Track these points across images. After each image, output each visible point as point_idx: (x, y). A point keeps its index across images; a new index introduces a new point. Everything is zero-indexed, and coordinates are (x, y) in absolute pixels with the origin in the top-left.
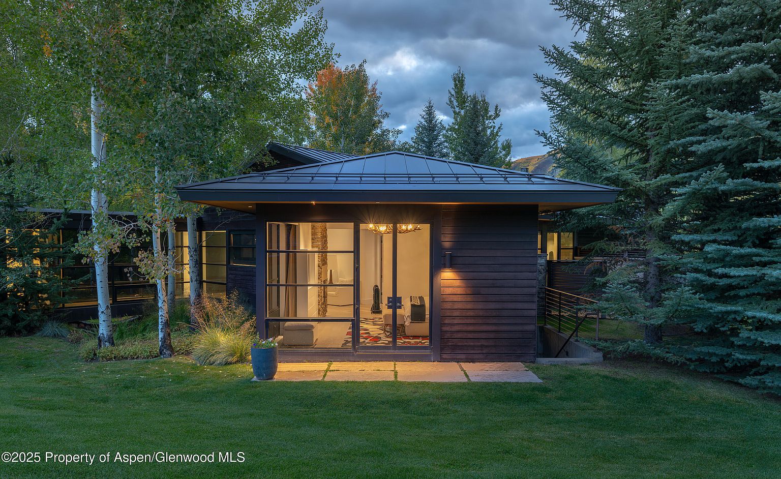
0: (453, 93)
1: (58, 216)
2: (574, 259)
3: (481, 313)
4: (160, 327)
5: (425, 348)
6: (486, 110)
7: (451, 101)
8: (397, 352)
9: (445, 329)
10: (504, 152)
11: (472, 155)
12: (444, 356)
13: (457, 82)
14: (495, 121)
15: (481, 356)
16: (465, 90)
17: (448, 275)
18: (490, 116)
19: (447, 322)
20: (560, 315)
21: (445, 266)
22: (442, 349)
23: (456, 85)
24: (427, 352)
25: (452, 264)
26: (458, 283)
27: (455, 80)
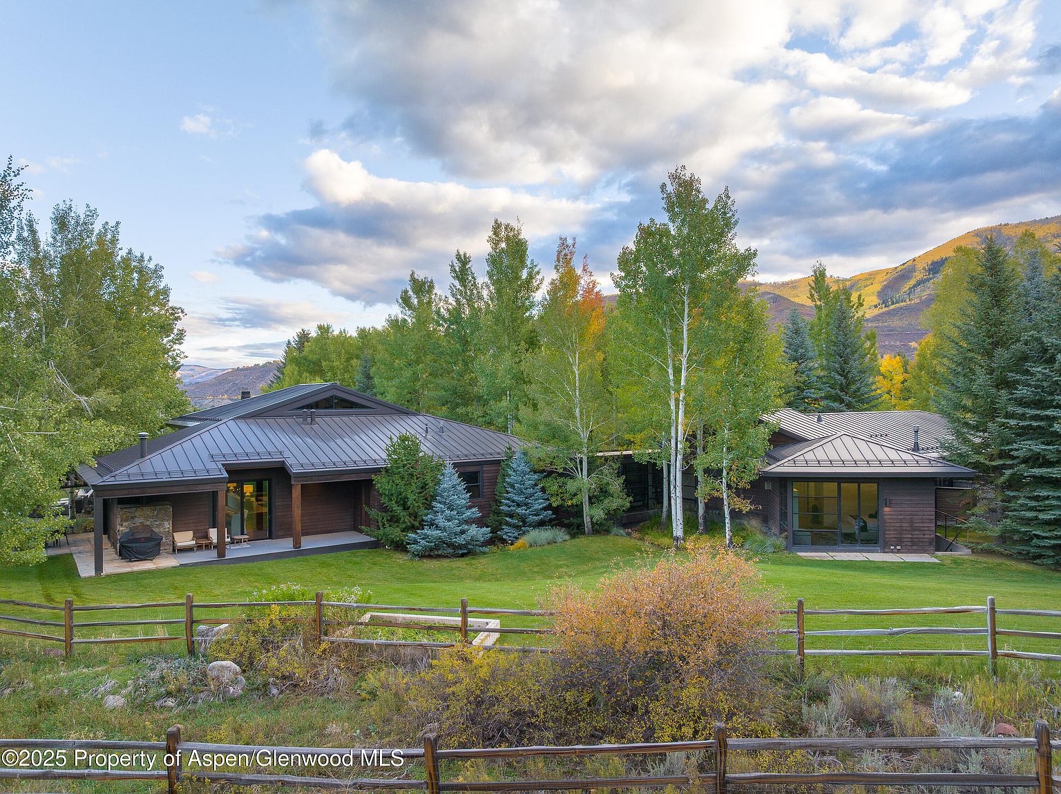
3: (905, 528)
5: (875, 546)
12: (886, 550)
15: (905, 550)
17: (887, 509)
22: (884, 547)
23: (816, 279)
24: (877, 548)
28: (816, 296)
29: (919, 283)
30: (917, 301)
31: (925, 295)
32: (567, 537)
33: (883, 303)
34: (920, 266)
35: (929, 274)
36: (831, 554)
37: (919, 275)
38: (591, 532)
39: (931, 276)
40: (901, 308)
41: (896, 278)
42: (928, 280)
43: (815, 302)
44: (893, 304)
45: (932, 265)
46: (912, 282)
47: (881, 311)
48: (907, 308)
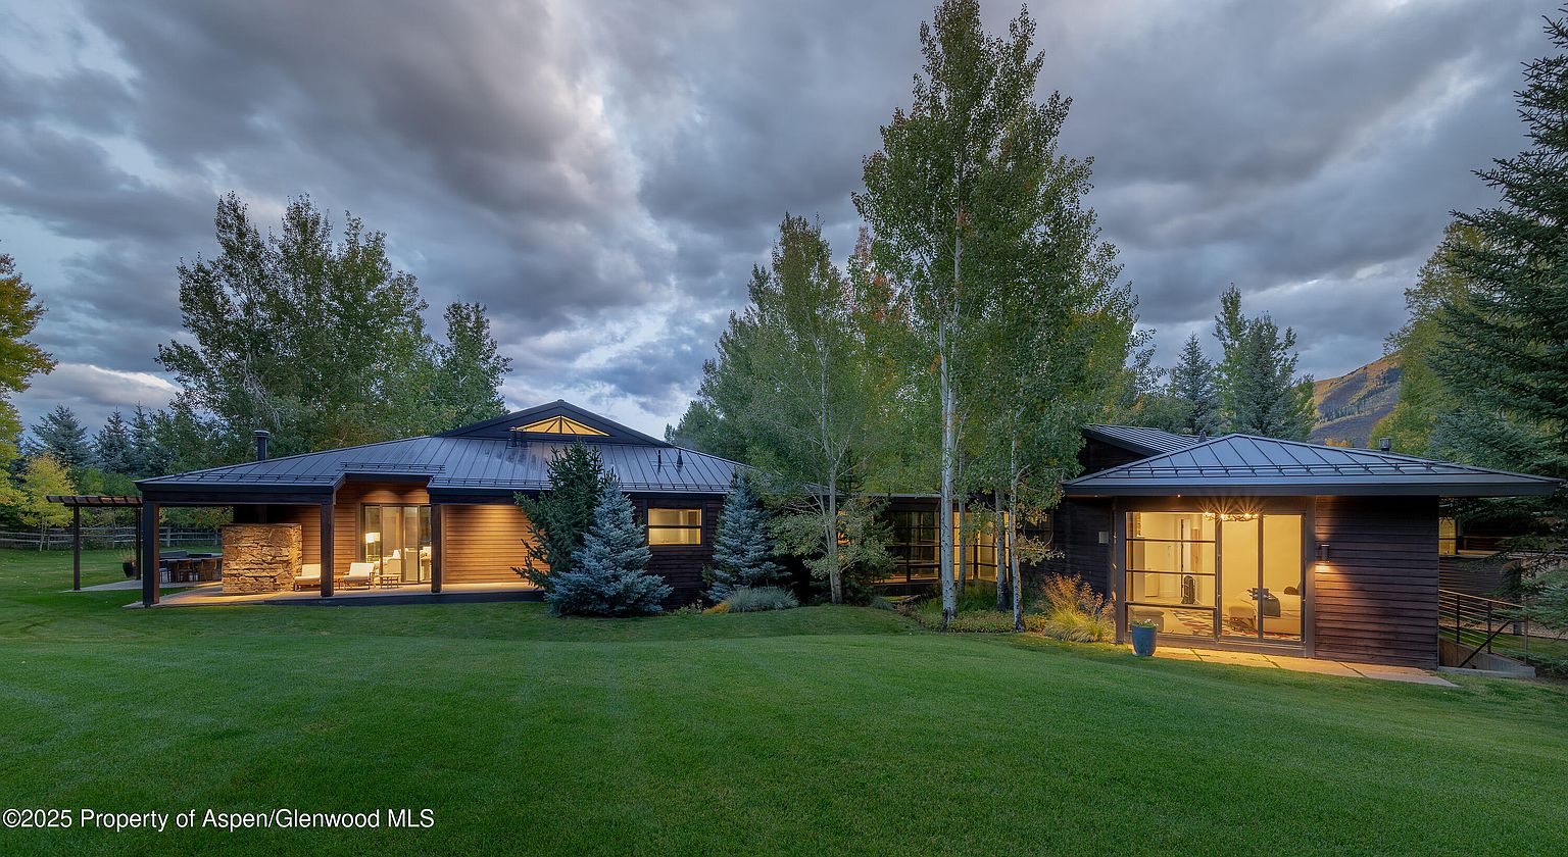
0: (1222, 318)
1: (880, 500)
2: (1457, 553)
3: (1365, 612)
4: (1016, 604)
5: (1296, 643)
6: (1272, 337)
7: (1219, 332)
8: (1263, 645)
9: (1320, 624)
10: (1301, 395)
11: (1258, 404)
12: (1319, 653)
13: (1229, 304)
14: (1286, 351)
15: (1365, 657)
16: (1241, 314)
17: (1322, 568)
18: (1279, 345)
19: (1322, 617)
20: (1458, 628)
21: (1320, 559)
22: (1316, 646)
23: (1227, 308)
24: (1299, 648)
25: (1330, 556)
26: (1338, 577)
27: (1225, 301)
28: (1226, 333)
29: (1371, 394)
30: (1368, 413)
31: (1378, 406)
32: (794, 602)
33: (1327, 416)
34: (1372, 375)
35: (1385, 383)
36: (1198, 651)
37: (1371, 386)
38: (840, 599)
39: (1386, 385)
40: (1348, 421)
41: (1343, 389)
42: (1383, 390)
43: (1224, 339)
44: (1338, 417)
45: (1388, 372)
46: (1363, 393)
47: (1323, 425)
48: (1355, 421)
